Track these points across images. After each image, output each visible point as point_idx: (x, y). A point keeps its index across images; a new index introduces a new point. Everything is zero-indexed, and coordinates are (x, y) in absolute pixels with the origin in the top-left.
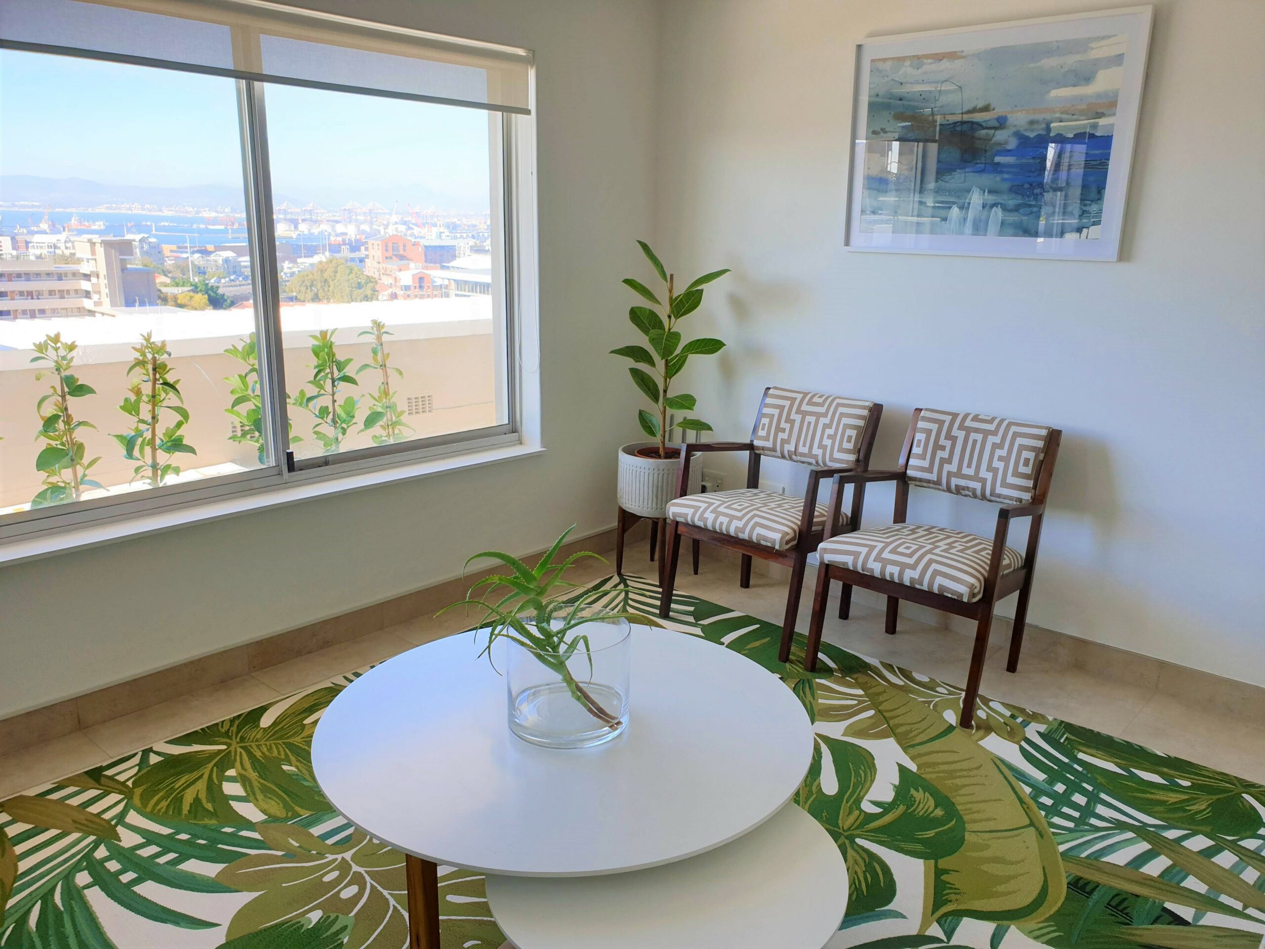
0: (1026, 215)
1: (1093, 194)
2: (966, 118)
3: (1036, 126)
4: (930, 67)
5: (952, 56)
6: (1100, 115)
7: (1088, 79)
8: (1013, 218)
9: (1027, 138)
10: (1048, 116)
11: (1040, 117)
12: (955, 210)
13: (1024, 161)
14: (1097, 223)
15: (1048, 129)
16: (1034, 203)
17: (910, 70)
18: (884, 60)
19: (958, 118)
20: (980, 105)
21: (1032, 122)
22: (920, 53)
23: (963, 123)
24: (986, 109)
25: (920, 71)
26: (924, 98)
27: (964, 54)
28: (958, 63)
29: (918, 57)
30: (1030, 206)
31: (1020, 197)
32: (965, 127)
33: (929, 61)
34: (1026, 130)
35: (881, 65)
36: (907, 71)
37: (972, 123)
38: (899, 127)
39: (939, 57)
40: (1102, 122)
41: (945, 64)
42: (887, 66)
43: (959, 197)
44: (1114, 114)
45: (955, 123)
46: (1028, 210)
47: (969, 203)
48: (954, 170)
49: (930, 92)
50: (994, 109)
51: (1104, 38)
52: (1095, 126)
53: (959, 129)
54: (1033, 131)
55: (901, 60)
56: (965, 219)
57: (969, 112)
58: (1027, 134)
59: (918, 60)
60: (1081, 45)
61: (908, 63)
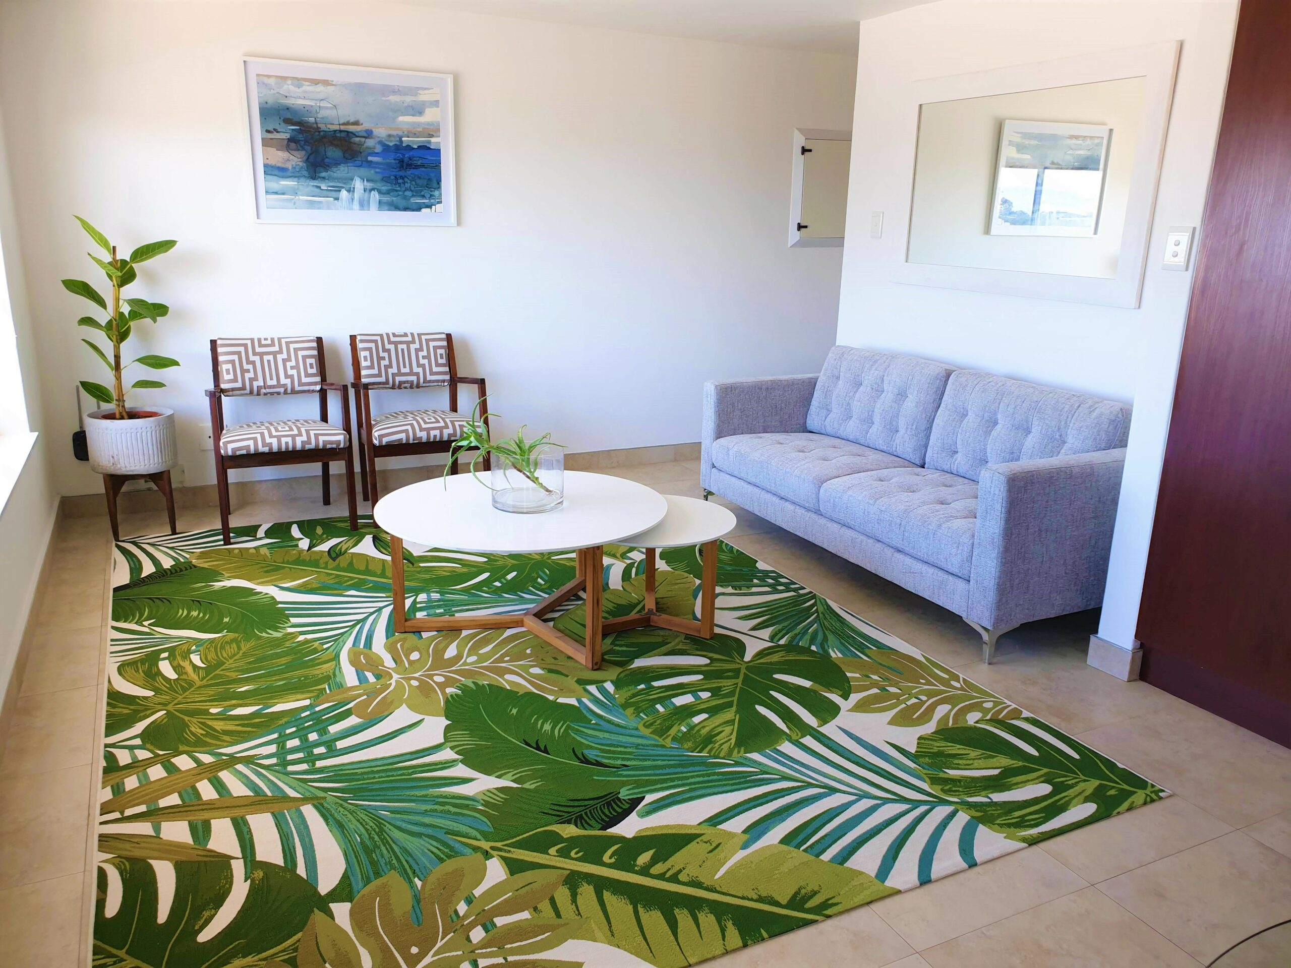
0: (395, 197)
1: (435, 185)
2: (343, 128)
3: (392, 139)
4: (307, 87)
5: (326, 83)
6: (432, 136)
7: (421, 113)
8: (386, 199)
9: (388, 146)
10: (400, 133)
11: (394, 133)
12: (344, 193)
13: (388, 161)
14: (440, 202)
15: (401, 141)
16: (399, 189)
17: (292, 88)
18: (269, 76)
19: (337, 128)
20: (352, 120)
21: (390, 136)
22: (299, 76)
23: (341, 131)
24: (356, 123)
25: (301, 90)
26: (308, 110)
27: (334, 83)
28: (330, 89)
29: (298, 79)
30: (397, 191)
31: (389, 185)
32: (343, 135)
33: (307, 83)
34: (387, 141)
35: (266, 80)
36: (289, 88)
37: (348, 132)
38: (290, 129)
39: (315, 82)
40: (433, 140)
41: (320, 88)
42: (272, 81)
43: (345, 183)
44: (439, 136)
45: (335, 131)
46: (395, 193)
47: (354, 188)
48: (339, 164)
49: (312, 106)
50: (362, 124)
51: (425, 89)
52: (430, 142)
53: (338, 135)
54: (391, 141)
55: (284, 78)
56: (353, 199)
57: (344, 124)
58: (388, 143)
59: (298, 81)
60: (413, 91)
61: (289, 82)
